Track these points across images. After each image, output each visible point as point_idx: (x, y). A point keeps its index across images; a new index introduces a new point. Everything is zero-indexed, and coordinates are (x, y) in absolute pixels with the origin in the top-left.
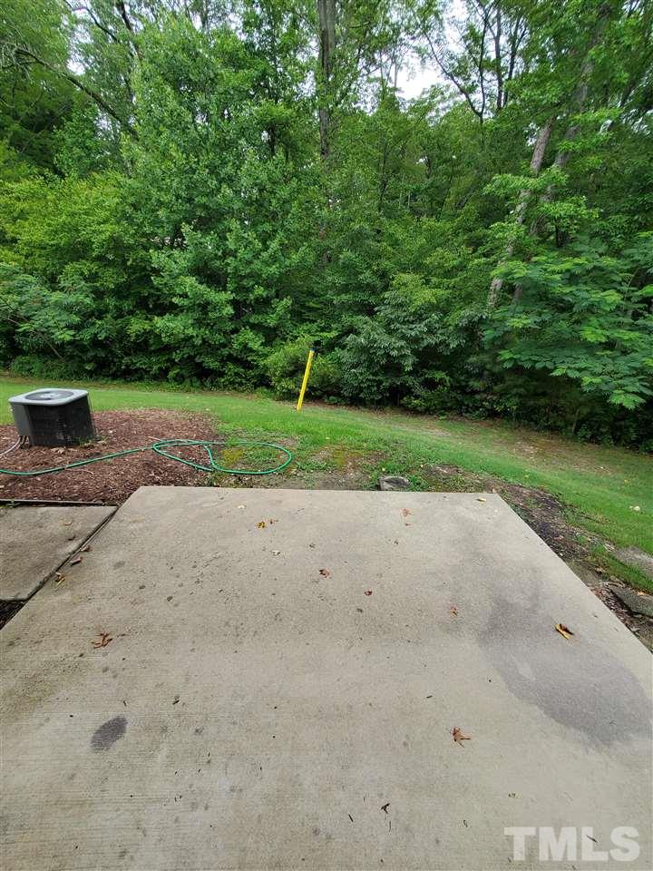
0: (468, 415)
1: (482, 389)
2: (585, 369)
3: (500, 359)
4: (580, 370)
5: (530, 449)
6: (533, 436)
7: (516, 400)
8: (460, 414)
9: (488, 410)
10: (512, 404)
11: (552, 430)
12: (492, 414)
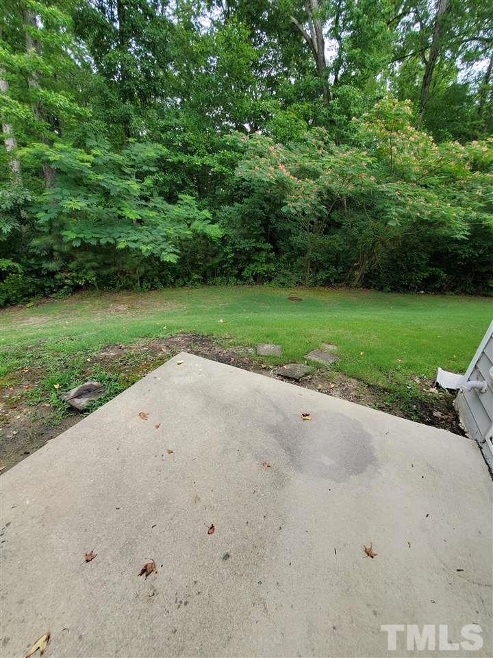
0: (54, 295)
1: (58, 269)
2: (137, 240)
3: (65, 240)
4: (135, 241)
5: (122, 307)
6: (117, 297)
7: (92, 273)
8: (46, 296)
9: (71, 286)
10: (91, 276)
11: (126, 288)
12: (77, 289)
